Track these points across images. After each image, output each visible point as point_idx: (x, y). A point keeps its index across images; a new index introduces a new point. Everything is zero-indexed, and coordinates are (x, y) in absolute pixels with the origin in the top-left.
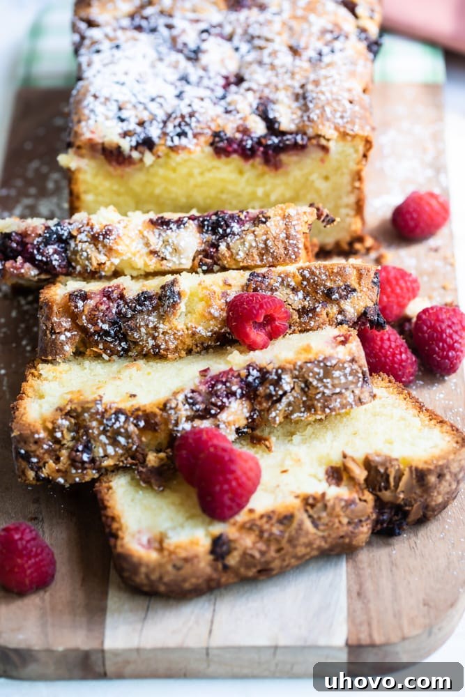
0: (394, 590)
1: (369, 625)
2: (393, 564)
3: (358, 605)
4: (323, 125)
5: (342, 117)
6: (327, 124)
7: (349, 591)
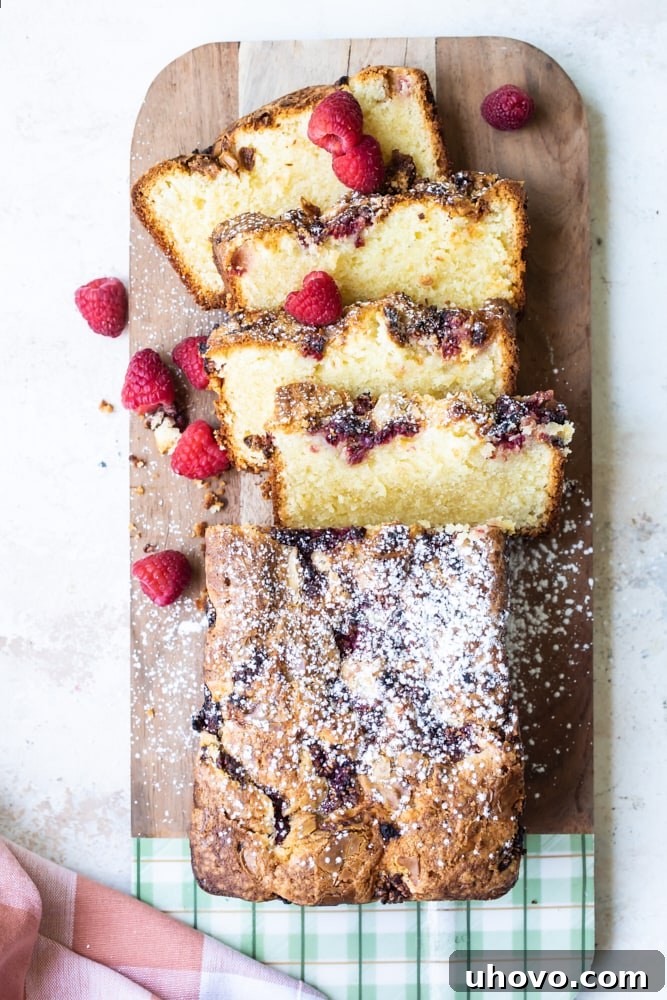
0: (200, 101)
1: (220, 63)
2: (200, 131)
3: (230, 84)
4: (254, 539)
5: (236, 549)
6: (250, 540)
7: (236, 98)
